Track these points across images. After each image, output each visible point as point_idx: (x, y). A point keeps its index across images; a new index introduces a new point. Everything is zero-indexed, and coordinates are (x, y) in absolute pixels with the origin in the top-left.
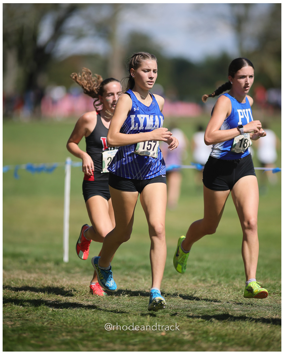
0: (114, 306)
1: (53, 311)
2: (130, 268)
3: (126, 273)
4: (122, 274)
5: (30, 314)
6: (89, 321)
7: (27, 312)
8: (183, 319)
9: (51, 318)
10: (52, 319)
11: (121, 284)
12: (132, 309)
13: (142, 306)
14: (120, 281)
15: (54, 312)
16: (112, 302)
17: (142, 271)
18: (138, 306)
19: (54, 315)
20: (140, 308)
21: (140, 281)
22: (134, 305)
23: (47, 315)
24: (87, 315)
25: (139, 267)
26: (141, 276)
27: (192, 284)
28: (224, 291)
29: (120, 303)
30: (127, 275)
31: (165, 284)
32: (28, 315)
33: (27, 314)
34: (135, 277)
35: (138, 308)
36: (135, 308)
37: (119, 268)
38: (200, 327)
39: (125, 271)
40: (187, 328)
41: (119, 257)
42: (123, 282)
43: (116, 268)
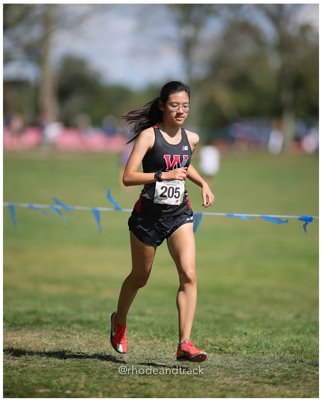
0: (44, 365)
2: (62, 322)
3: (58, 328)
4: (53, 329)
6: (16, 382)
8: (123, 381)
11: (52, 340)
12: (65, 369)
13: (76, 365)
14: (50, 337)
16: (42, 362)
17: (76, 326)
18: (71, 366)
20: (74, 368)
21: (74, 337)
22: (66, 364)
24: (14, 375)
25: (73, 322)
26: (75, 332)
27: (132, 341)
28: (169, 350)
29: (50, 362)
30: (59, 330)
31: (103, 341)
34: (69, 333)
35: (72, 368)
36: (68, 367)
37: (51, 323)
38: (141, 390)
39: (57, 326)
40: (126, 391)
41: (49, 310)
42: (55, 338)
43: (47, 323)
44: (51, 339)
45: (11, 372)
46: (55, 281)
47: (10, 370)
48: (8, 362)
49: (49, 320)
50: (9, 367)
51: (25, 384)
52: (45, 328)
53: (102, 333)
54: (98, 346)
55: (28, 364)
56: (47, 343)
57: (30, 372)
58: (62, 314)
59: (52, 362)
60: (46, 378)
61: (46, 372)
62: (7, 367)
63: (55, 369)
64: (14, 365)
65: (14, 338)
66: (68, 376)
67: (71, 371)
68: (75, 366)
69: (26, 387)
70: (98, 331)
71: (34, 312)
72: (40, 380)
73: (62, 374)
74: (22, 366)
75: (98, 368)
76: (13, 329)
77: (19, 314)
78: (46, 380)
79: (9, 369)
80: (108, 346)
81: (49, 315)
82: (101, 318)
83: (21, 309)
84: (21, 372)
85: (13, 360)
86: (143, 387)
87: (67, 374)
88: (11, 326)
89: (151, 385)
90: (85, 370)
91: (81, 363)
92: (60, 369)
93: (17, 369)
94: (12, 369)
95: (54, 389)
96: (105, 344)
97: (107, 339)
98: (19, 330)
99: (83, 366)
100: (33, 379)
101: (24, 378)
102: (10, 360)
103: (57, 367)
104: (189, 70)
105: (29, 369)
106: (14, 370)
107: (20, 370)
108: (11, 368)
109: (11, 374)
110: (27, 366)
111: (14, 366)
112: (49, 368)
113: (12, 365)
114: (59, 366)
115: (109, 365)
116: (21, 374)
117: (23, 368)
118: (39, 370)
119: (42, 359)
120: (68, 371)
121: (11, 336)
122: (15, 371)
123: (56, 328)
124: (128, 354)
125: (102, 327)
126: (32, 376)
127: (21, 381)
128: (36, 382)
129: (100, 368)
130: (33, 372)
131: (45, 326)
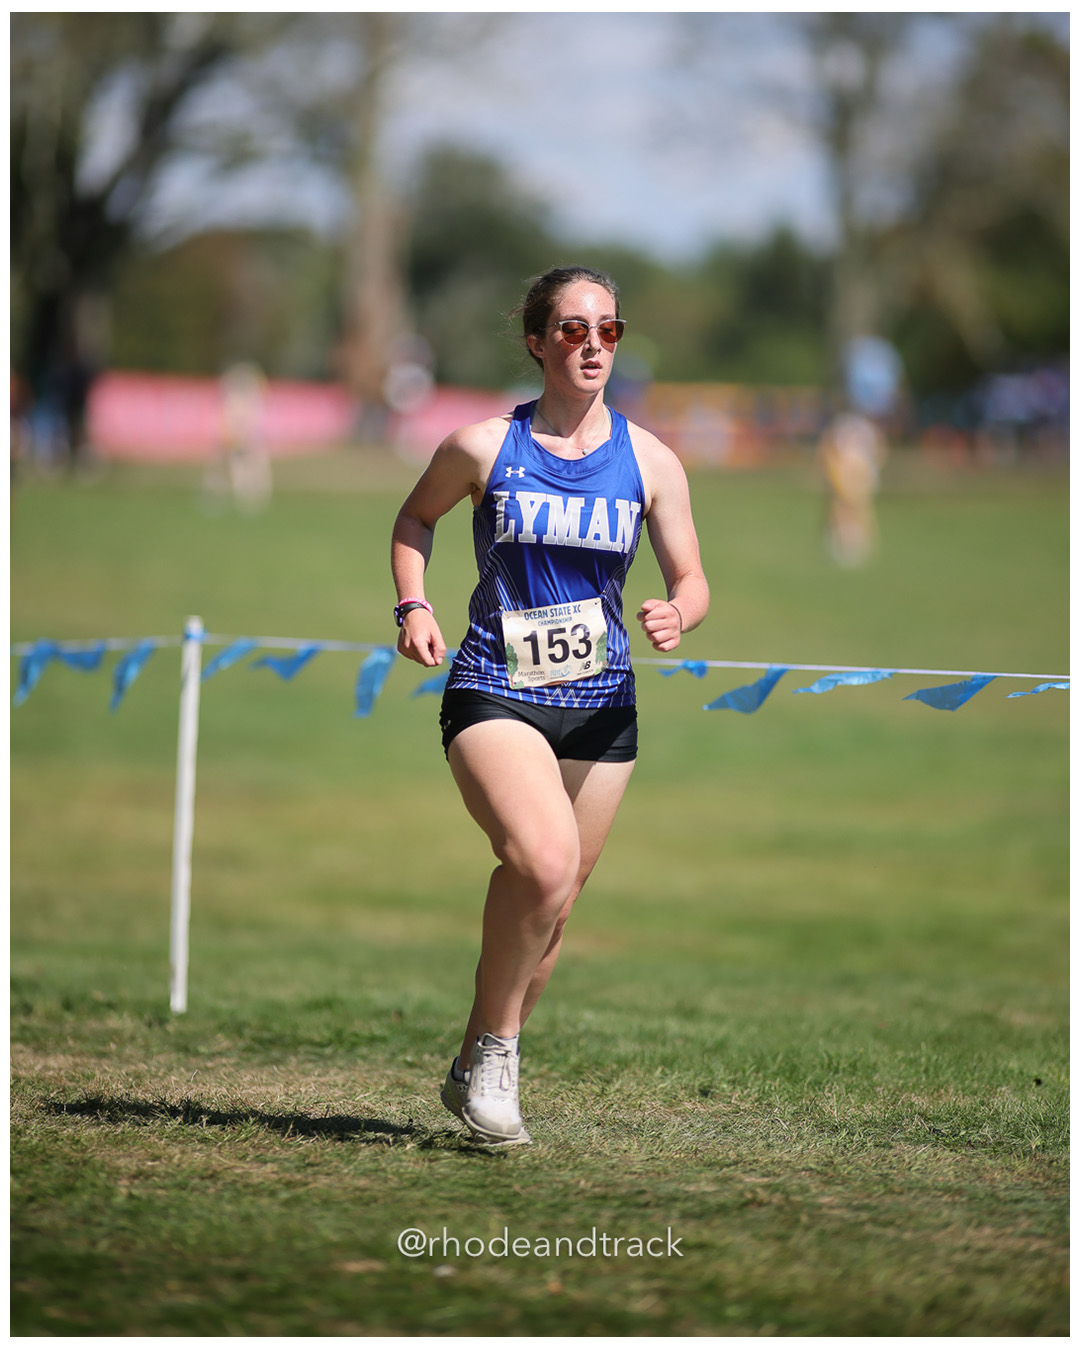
0: (362, 1182)
1: (131, 1196)
2: (422, 1038)
3: (409, 1058)
4: (390, 1061)
5: (44, 1207)
6: (269, 1236)
7: (31, 1199)
9: (123, 1222)
10: (123, 1229)
11: (390, 1098)
12: (432, 1196)
13: (470, 1182)
14: (383, 1088)
15: (135, 1202)
16: (356, 1169)
18: (455, 1183)
19: (133, 1214)
20: (463, 1190)
22: (438, 1180)
23: (109, 1212)
24: (262, 1214)
29: (383, 1170)
30: (411, 1065)
32: (34, 1211)
33: (33, 1206)
35: (453, 1191)
36: (441, 1189)
37: (383, 1040)
38: (690, 1268)
39: (404, 1051)
40: (640, 1270)
41: (380, 997)
42: (399, 1091)
43: (372, 1040)
44: (387, 1092)
45: (252, 1202)
46: (396, 901)
47: (250, 1198)
48: (243, 1168)
49: (378, 1030)
50: (246, 1186)
51: (299, 1245)
52: (364, 1058)
53: (555, 1075)
54: (543, 1119)
55: (310, 1179)
56: (372, 1106)
57: (315, 1205)
58: (423, 1010)
59: (388, 1169)
60: (371, 1223)
61: (367, 1204)
62: (239, 1186)
63: (399, 1194)
64: (260, 1180)
65: (263, 1089)
66: (444, 1217)
67: (452, 1200)
68: (467, 1186)
69: (301, 1254)
70: (545, 1068)
71: (327, 1004)
72: (350, 1231)
73: (423, 1212)
74: (289, 1185)
75: (542, 1192)
76: (256, 1059)
77: (278, 1007)
78: (372, 1232)
79: (246, 1194)
80: (576, 1119)
81: (379, 1014)
82: (553, 1024)
83: (285, 994)
84: (286, 1203)
85: (259, 1164)
86: (696, 1257)
87: (440, 1211)
88: (249, 1049)
89: (723, 1251)
90: (500, 1200)
91: (487, 1175)
92: (419, 1194)
93: (273, 1194)
94: (254, 1194)
95: (396, 1263)
96: (567, 1113)
97: (571, 1095)
98: (277, 1062)
99: (492, 1184)
100: (327, 1228)
101: (294, 1224)
102: (248, 1162)
103: (405, 1188)
104: (844, 198)
105: (311, 1192)
106: (261, 1196)
107: (284, 1195)
108: (250, 1190)
109: (254, 1211)
110: (306, 1184)
111: (263, 1183)
112: (379, 1191)
113: (256, 1180)
114: (414, 1185)
115: (579, 1182)
116: (284, 1210)
117: (292, 1191)
118: (343, 1198)
119: (355, 1160)
120: (445, 1202)
121: (252, 1083)
122: (265, 1201)
123: (400, 1058)
124: (645, 1145)
125: (556, 1054)
126: (321, 1218)
127: (286, 1235)
128: (335, 1238)
129: (550, 1192)
130: (327, 1203)
131: (364, 1050)
